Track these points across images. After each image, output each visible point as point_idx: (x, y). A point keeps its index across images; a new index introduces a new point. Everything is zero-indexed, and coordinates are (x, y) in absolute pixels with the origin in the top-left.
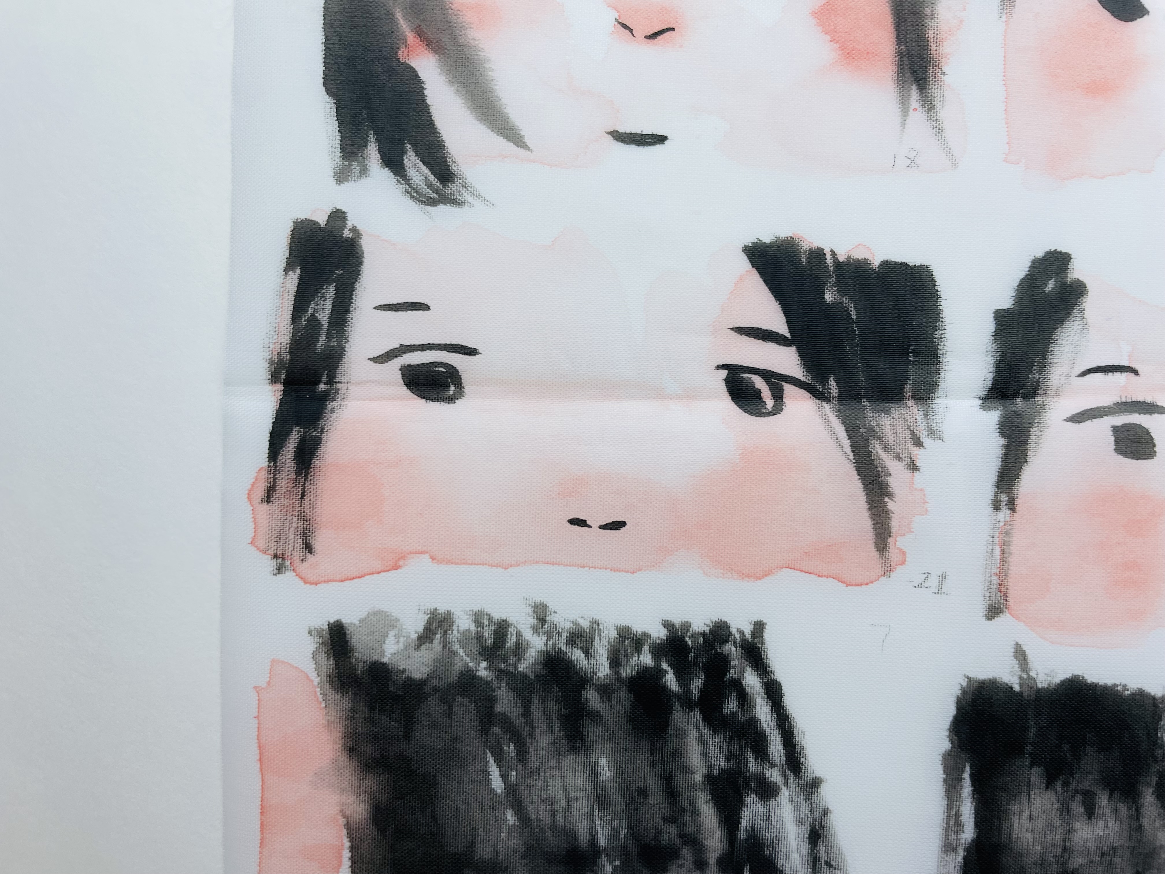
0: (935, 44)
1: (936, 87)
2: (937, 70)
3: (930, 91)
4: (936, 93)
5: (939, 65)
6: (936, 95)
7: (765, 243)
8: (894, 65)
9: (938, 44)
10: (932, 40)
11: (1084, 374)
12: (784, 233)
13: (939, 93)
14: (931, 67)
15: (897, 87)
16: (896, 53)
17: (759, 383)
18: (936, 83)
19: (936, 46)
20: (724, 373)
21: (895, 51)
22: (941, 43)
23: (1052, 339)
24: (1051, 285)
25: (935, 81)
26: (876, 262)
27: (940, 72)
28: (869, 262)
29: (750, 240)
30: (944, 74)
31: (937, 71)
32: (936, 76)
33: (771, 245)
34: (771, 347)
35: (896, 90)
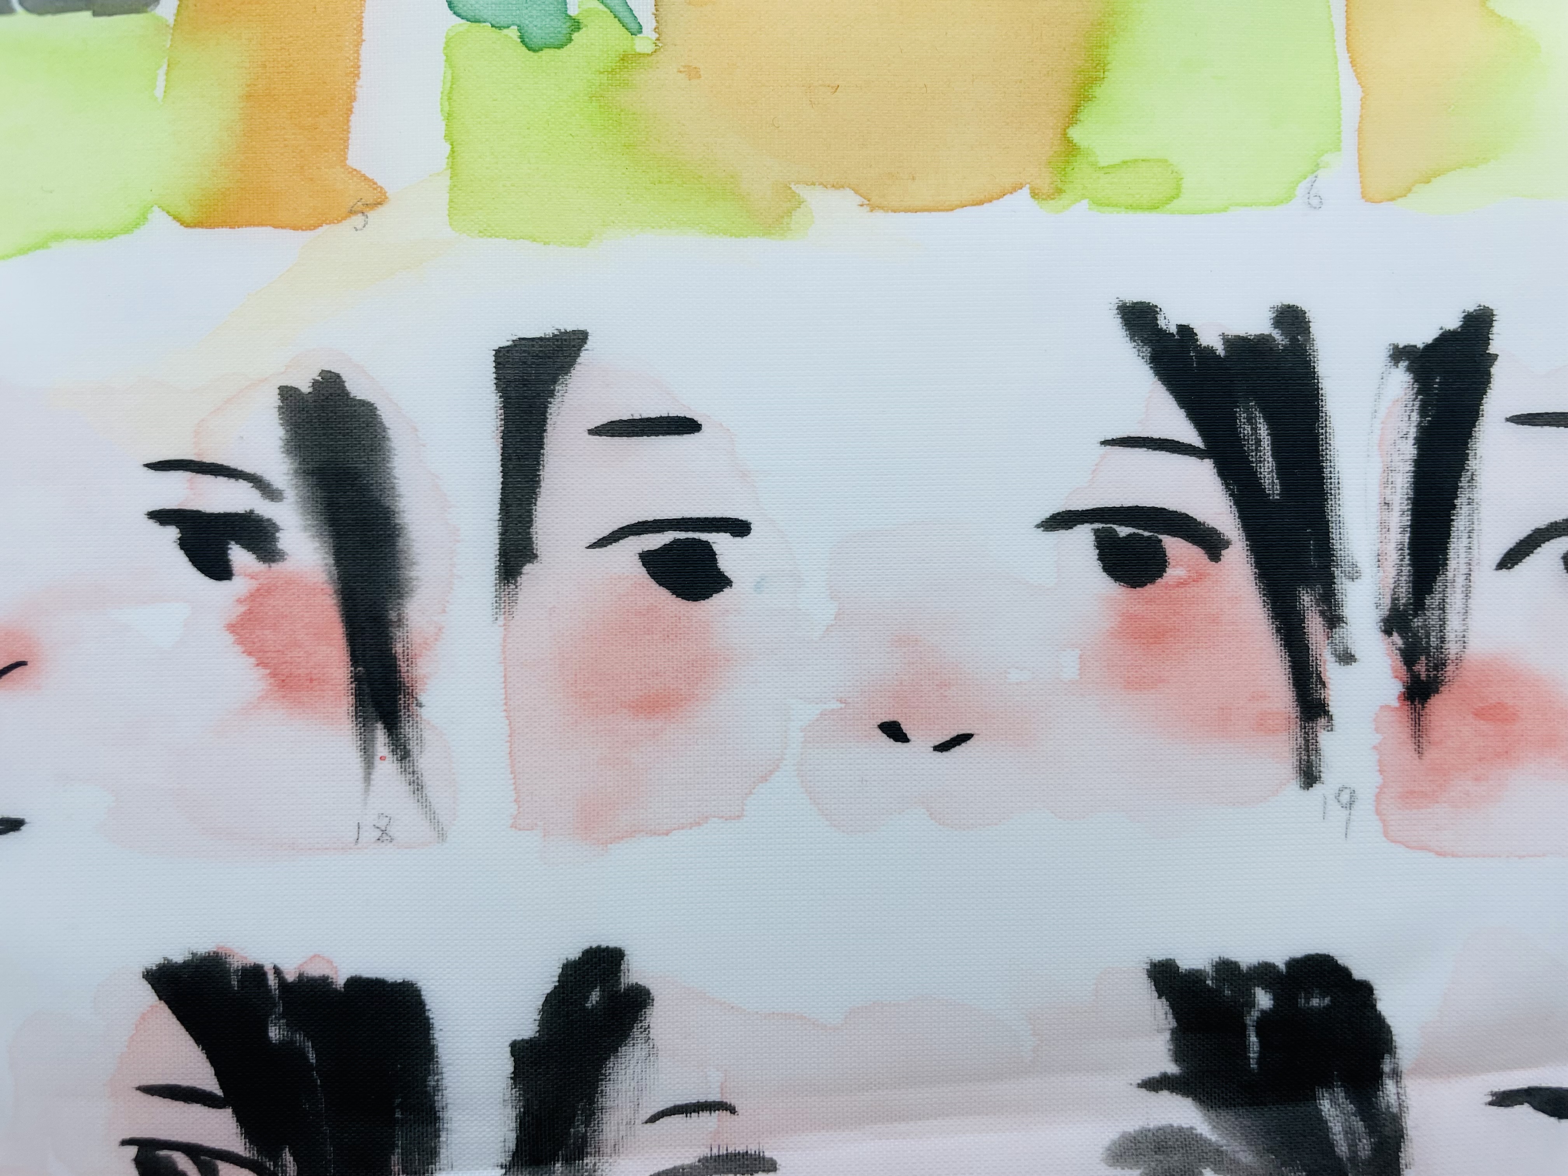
0: (406, 663)
1: (411, 724)
2: (411, 700)
3: (402, 730)
4: (411, 733)
5: (412, 692)
6: (410, 736)
7: (176, 963)
8: (350, 694)
9: (409, 662)
10: (401, 657)
11: (653, 1119)
12: (204, 945)
13: (415, 733)
14: (402, 696)
15: (356, 726)
16: (351, 677)
17: (182, 1162)
18: (410, 719)
19: (408, 666)
20: (133, 1150)
21: (350, 675)
22: (414, 660)
23: (602, 1074)
24: (595, 997)
25: (409, 716)
26: (340, 980)
27: (415, 702)
28: (330, 980)
29: (153, 960)
30: (420, 705)
31: (410, 702)
32: (410, 708)
33: (186, 965)
34: (197, 1110)
35: (354, 731)
